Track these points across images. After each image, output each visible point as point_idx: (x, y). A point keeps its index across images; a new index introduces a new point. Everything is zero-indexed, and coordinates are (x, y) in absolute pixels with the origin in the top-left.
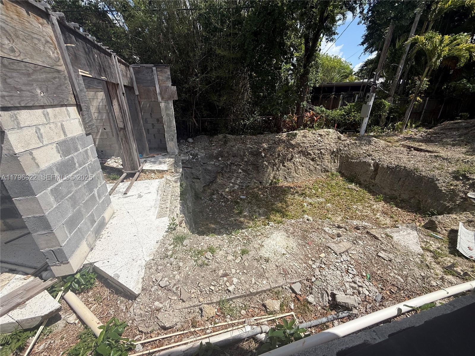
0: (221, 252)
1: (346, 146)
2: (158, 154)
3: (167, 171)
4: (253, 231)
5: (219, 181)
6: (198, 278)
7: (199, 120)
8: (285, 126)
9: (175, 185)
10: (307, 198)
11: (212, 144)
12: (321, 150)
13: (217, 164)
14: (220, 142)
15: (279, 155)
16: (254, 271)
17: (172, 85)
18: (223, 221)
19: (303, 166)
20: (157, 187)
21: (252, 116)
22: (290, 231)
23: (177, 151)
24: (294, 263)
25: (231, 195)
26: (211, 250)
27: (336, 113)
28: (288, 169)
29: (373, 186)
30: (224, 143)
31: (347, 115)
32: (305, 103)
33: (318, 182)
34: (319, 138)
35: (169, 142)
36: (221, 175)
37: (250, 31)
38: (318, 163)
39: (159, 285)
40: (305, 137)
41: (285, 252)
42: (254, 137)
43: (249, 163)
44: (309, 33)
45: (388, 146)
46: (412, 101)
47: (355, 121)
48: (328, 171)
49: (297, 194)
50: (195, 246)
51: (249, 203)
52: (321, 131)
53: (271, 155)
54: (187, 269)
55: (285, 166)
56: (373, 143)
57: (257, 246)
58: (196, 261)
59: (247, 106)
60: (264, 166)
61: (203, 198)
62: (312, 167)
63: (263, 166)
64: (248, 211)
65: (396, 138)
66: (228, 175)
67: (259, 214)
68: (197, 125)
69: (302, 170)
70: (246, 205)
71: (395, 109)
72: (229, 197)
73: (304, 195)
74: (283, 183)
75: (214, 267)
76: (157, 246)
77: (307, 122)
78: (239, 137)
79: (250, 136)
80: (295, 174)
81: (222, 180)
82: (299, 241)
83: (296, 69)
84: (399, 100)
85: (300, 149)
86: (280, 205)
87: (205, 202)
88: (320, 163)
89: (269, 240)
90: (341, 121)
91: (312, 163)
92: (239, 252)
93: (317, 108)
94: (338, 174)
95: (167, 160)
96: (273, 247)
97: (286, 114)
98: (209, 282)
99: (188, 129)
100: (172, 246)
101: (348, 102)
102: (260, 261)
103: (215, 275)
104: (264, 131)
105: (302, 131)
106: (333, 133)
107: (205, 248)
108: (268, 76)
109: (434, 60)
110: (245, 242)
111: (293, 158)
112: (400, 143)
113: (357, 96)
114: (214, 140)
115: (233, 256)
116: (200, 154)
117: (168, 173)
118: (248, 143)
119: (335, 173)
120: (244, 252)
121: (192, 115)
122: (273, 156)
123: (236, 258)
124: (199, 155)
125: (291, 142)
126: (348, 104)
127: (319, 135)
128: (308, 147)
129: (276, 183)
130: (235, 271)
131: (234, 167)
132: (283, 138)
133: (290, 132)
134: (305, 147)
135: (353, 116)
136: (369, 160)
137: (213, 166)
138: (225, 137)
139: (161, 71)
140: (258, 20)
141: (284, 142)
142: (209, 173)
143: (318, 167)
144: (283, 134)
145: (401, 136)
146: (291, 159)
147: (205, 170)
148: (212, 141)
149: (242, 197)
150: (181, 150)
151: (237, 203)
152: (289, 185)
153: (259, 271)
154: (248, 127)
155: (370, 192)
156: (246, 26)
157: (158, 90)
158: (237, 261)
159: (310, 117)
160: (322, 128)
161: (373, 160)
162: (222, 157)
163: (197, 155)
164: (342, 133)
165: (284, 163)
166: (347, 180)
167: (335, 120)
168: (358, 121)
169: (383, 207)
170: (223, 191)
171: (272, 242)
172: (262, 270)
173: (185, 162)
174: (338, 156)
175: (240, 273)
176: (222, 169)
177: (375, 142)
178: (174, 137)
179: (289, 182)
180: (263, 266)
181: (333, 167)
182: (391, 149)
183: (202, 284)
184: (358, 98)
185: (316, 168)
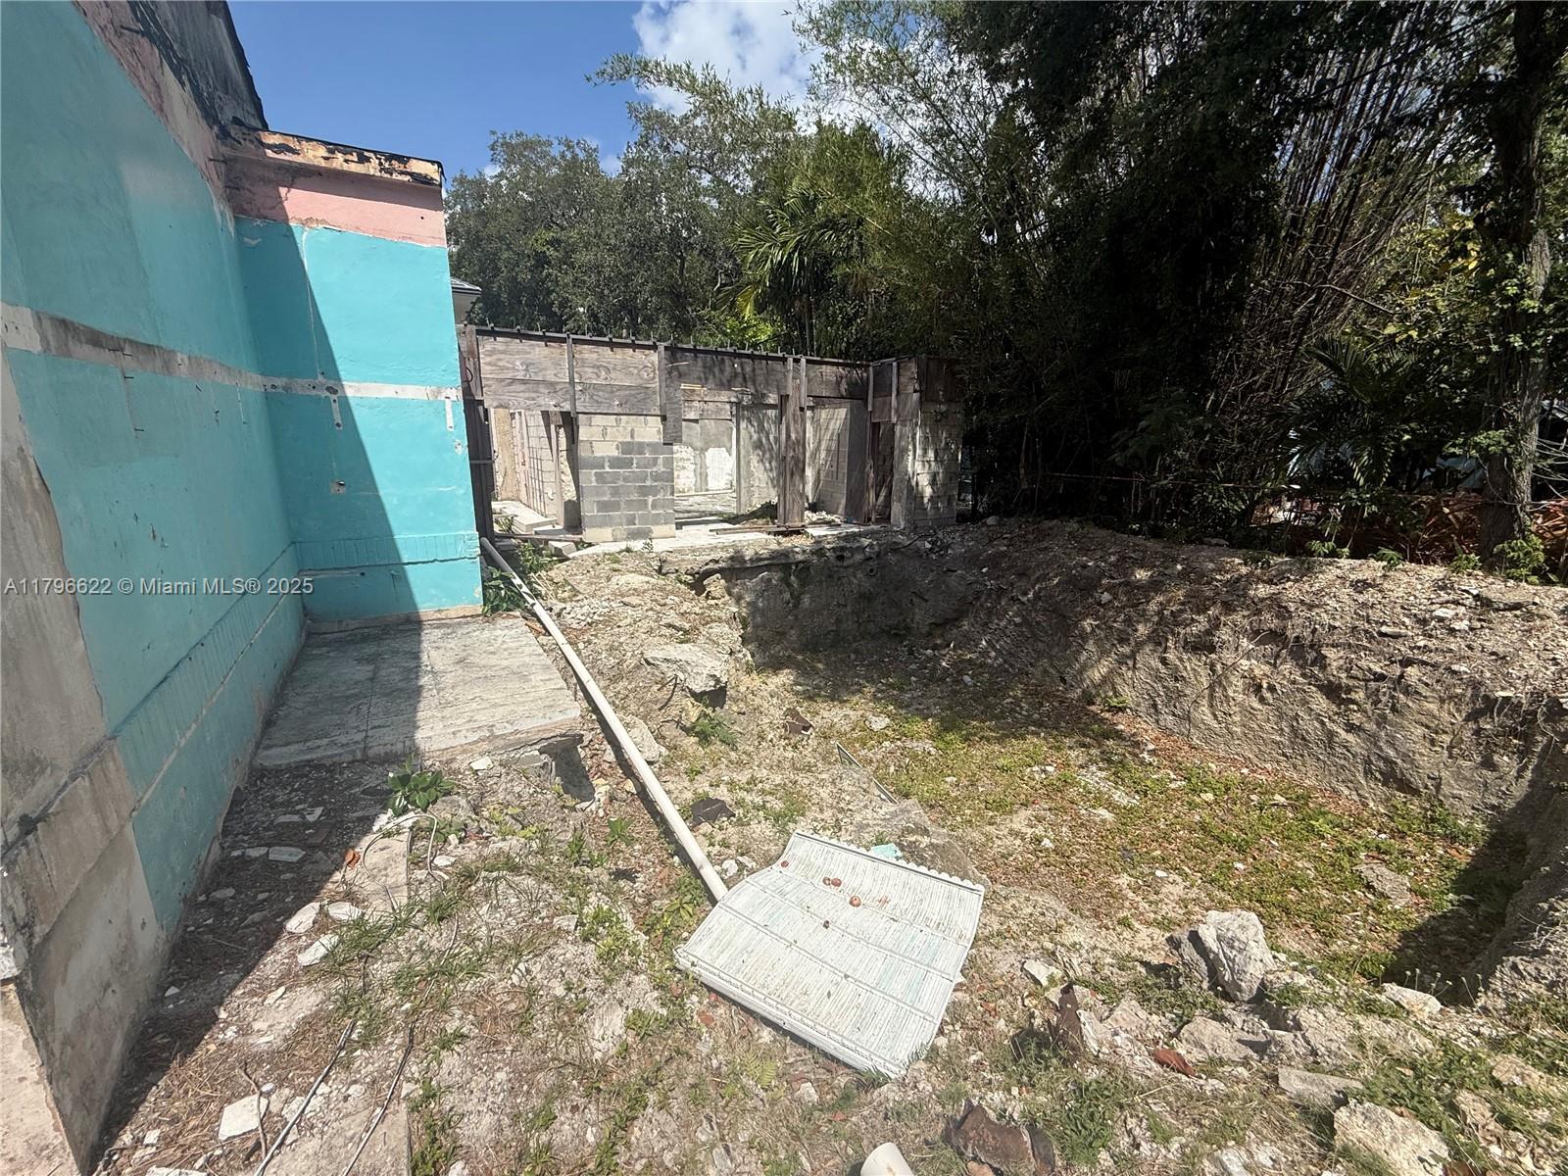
5: (966, 626)
17: (915, 391)
23: (901, 525)
28: (1177, 680)
38: (1357, 718)
48: (1405, 786)
55: (1164, 661)
62: (1309, 725)
63: (1082, 629)
66: (984, 618)
80: (1204, 713)
88: (1371, 727)
91: (1321, 703)
129: (1109, 705)
137: (962, 582)
139: (905, 367)
142: (948, 594)
143: (1348, 736)
157: (893, 402)
162: (994, 566)
176: (977, 596)
178: (903, 493)
185: (1331, 740)
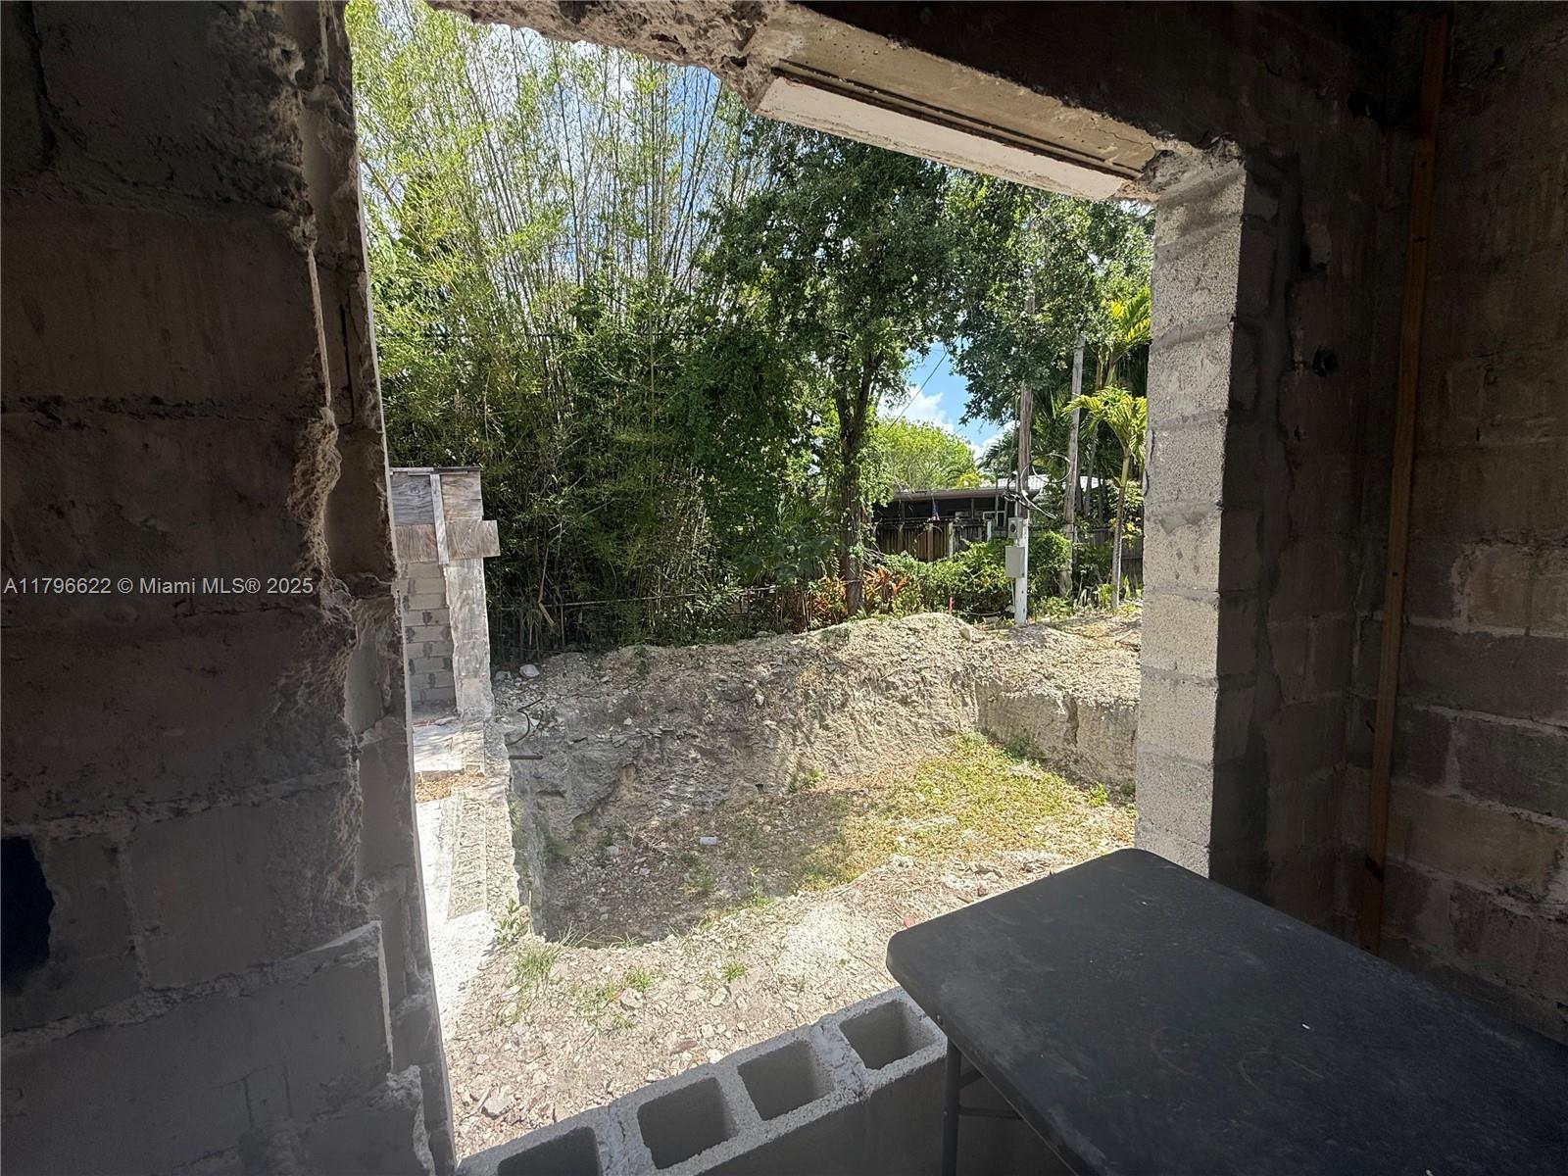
0: (665, 983)
1: (986, 657)
2: (423, 724)
3: (461, 772)
4: (752, 915)
5: (627, 794)
6: (603, 1067)
7: (558, 608)
8: (814, 612)
9: (493, 813)
10: (904, 819)
11: (601, 677)
12: (923, 673)
13: (620, 738)
14: (627, 671)
15: (806, 695)
16: (765, 1022)
17: (486, 518)
18: (648, 929)
19: (879, 723)
20: (437, 823)
21: (717, 588)
22: (855, 900)
23: (488, 708)
24: (873, 982)
25: (668, 839)
26: (637, 982)
27: (946, 570)
28: (839, 736)
29: (1076, 762)
30: (640, 672)
31: (974, 573)
32: (859, 547)
33: (931, 768)
34: (912, 640)
35: (465, 681)
36: (633, 774)
37: (699, 388)
38: (920, 709)
39: (484, 1110)
40: (874, 638)
41: (846, 957)
42: (730, 649)
43: (721, 728)
44: (844, 389)
45: (1088, 648)
46: (1116, 536)
47: (996, 587)
48: (951, 732)
49: (872, 811)
50: (586, 977)
51: (729, 856)
52: (914, 620)
53: (783, 697)
54: (569, 1048)
55: (827, 728)
56: (1052, 644)
57: (767, 951)
58: (592, 1021)
59: (703, 561)
60: (767, 731)
61: (573, 860)
62: (905, 726)
63: (763, 733)
64: (727, 883)
65: (1103, 626)
66: (655, 774)
67: (766, 890)
68: (551, 621)
69: (879, 735)
70: (720, 863)
71: (1087, 554)
72: (664, 845)
73: (895, 813)
74: (828, 783)
75: (650, 1029)
76: (464, 1000)
77: (873, 596)
78: (683, 650)
79: (715, 647)
80: (860, 751)
81: (636, 789)
82: (881, 920)
83: (827, 464)
84: (1090, 532)
85: (865, 673)
86: (827, 850)
87: (584, 874)
88: (927, 711)
89: (800, 929)
90: (963, 590)
91: (903, 711)
92: (719, 976)
93: (894, 560)
94: (981, 738)
95: (458, 737)
96: (811, 946)
97: (813, 579)
98: (638, 1074)
99: (522, 635)
100: (516, 988)
101: (972, 541)
102: (782, 991)
103: (654, 1052)
104: (756, 629)
105: (861, 623)
106: (946, 622)
107: (619, 977)
108: (755, 486)
109: (1131, 446)
110: (734, 944)
111: (847, 700)
112: (1114, 639)
113: (989, 524)
114: (607, 664)
115: (704, 988)
116: (563, 710)
117: (466, 777)
118: (713, 667)
119: (973, 735)
120: (731, 973)
121: (536, 597)
122: (789, 699)
123: (712, 991)
124: (561, 715)
125: (836, 654)
126: (972, 546)
127: (910, 629)
128: (884, 665)
129: (806, 783)
130: (711, 1029)
131: (675, 745)
132: (812, 645)
133: (829, 628)
134: (876, 666)
135: (989, 576)
136: (1048, 689)
137: (606, 747)
138: (641, 654)
139: (455, 482)
140: (718, 365)
141: (818, 656)
142: (592, 770)
143: (921, 721)
144: (813, 633)
145: (1113, 619)
146: (843, 705)
147: (581, 762)
148: (600, 668)
149: (704, 840)
150: (500, 704)
151: (691, 861)
152: (846, 784)
153: (781, 1020)
154: (707, 622)
155: (1072, 778)
156: (687, 375)
157: (441, 533)
158: (715, 1002)
159: (880, 584)
160: (917, 610)
161: (1060, 688)
162: (634, 715)
163: (554, 714)
164: (970, 622)
165: (823, 719)
166: (1006, 752)
167: (946, 589)
168: (1005, 587)
169: (1112, 819)
170: (640, 829)
171: (807, 934)
172: (787, 1016)
173: (514, 740)
174: (969, 686)
175: (729, 1034)
176: (637, 753)
177: (1056, 641)
178: (481, 663)
179: (846, 777)
180: (790, 1005)
181: (965, 717)
182: (1097, 657)
183: (618, 1085)
184: (994, 529)
185: (916, 727)
